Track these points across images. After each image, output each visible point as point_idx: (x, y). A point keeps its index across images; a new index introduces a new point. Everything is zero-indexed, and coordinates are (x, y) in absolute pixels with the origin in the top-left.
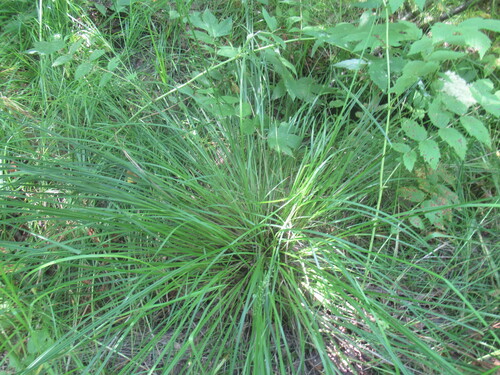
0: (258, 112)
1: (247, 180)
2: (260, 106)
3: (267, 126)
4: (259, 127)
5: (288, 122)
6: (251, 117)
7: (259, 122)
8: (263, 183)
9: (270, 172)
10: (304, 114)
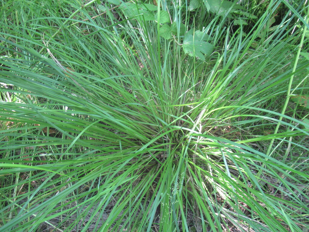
0: (176, 19)
1: (161, 80)
2: (177, 14)
3: (182, 34)
4: (176, 34)
5: (201, 30)
6: (169, 24)
7: (176, 29)
8: (176, 85)
9: (183, 75)
10: (217, 24)
